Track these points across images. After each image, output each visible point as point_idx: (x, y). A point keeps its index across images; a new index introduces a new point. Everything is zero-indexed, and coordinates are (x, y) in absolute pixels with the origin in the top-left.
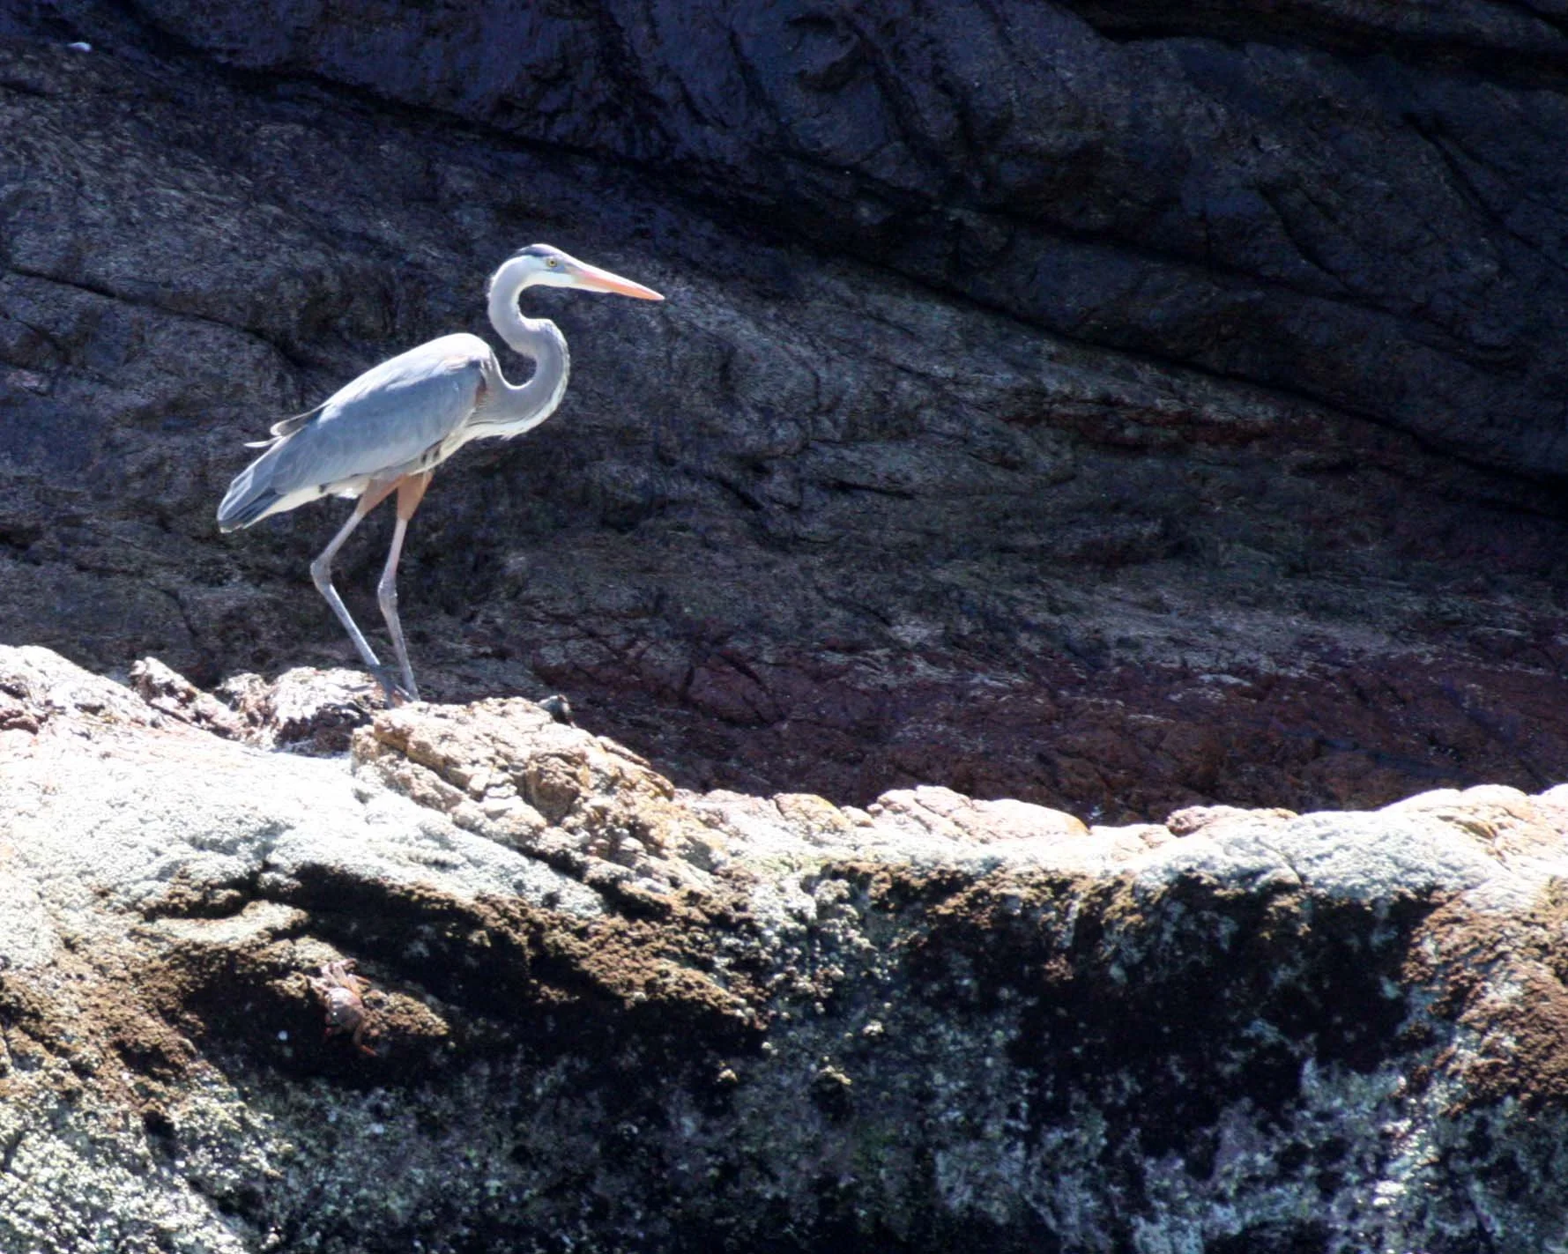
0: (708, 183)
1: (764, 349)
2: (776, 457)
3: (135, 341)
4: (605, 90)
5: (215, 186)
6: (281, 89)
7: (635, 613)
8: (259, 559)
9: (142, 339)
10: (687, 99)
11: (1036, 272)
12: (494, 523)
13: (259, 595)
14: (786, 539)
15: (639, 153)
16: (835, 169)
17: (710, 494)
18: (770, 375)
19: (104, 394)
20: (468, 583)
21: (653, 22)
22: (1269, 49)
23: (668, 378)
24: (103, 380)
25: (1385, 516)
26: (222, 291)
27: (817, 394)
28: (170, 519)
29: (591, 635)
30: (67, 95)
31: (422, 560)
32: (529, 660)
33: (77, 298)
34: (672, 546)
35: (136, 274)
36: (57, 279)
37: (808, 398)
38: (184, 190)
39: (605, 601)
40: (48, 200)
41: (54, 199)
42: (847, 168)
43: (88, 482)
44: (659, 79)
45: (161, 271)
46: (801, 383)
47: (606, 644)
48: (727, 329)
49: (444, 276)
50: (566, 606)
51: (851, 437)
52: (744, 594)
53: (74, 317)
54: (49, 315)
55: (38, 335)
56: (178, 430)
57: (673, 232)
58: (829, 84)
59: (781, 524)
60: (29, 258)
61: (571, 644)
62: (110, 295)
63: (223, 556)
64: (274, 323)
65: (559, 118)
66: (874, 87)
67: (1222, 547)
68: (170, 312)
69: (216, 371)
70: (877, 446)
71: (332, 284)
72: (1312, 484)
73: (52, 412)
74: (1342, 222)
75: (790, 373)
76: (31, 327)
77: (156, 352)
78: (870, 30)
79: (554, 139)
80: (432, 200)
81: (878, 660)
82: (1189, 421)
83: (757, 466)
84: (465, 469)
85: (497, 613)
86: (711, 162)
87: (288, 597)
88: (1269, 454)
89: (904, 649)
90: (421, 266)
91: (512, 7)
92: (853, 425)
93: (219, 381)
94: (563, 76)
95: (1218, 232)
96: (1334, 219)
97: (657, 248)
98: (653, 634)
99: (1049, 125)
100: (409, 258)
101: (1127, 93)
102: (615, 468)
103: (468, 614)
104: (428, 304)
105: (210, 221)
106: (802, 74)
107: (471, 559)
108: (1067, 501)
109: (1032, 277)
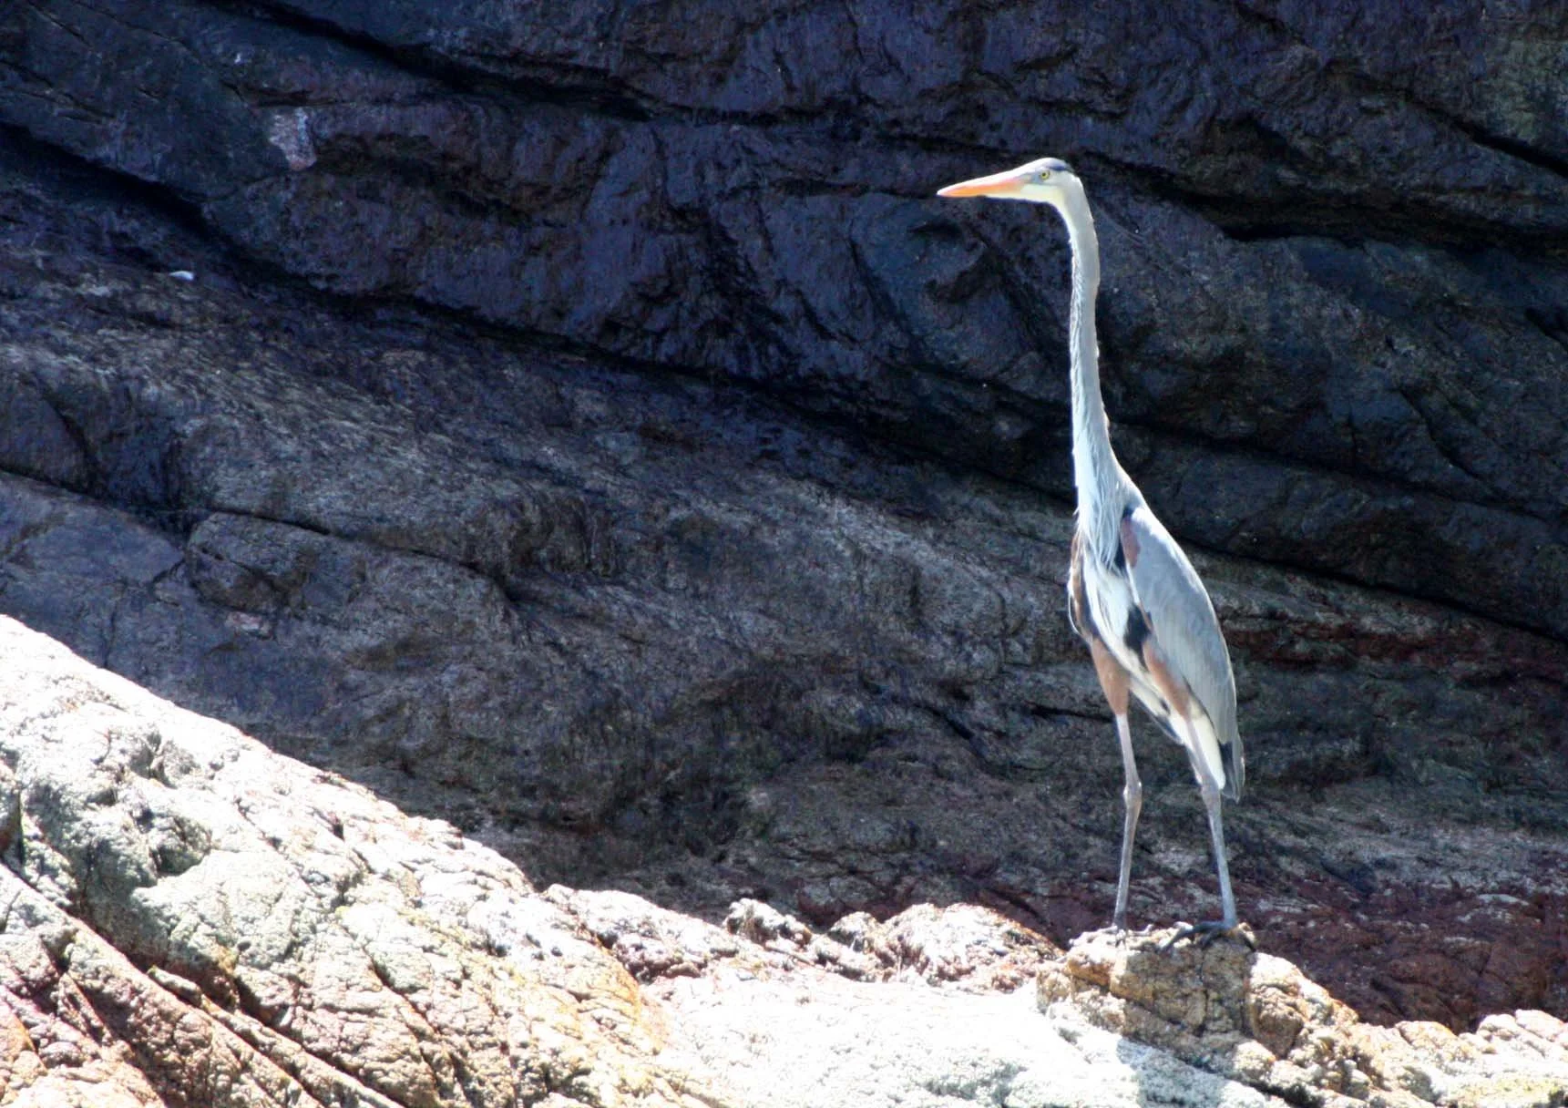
0: (836, 401)
1: (947, 570)
2: (975, 682)
3: (357, 579)
4: (713, 305)
5: (380, 416)
6: (381, 314)
7: (893, 848)
8: (509, 803)
9: (363, 577)
10: (810, 314)
11: (1179, 484)
12: (729, 757)
13: (516, 840)
14: (1003, 767)
15: (755, 372)
16: (973, 382)
17: (924, 722)
18: (957, 598)
19: (330, 634)
20: (709, 822)
21: (767, 236)
22: (1389, 247)
23: (862, 603)
24: (325, 621)
25: (1549, 727)
26: (436, 524)
27: (1004, 616)
28: (414, 763)
29: (853, 871)
30: (197, 326)
31: (662, 799)
32: (793, 899)
33: (292, 535)
34: (905, 777)
35: (349, 509)
36: (266, 517)
37: (995, 621)
38: (354, 420)
39: (859, 836)
40: (237, 436)
41: (243, 434)
42: (984, 381)
43: (324, 728)
44: (778, 292)
45: (372, 505)
46: (989, 604)
47: (870, 880)
48: (905, 550)
49: (628, 504)
50: (822, 842)
51: (1040, 662)
52: (996, 826)
53: (291, 556)
54: (264, 553)
55: (255, 576)
56: (408, 671)
57: (804, 453)
58: (958, 294)
59: (995, 752)
60: (234, 495)
61: (834, 882)
62: (325, 532)
63: (471, 800)
64: (485, 556)
65: (666, 338)
66: (1002, 297)
67: (1415, 764)
68: (389, 549)
69: (444, 607)
70: (1064, 668)
71: (533, 515)
72: (1479, 697)
73: (277, 657)
74: (1482, 424)
75: (976, 595)
76: (245, 567)
77: (380, 589)
78: (997, 237)
79: (663, 359)
80: (568, 426)
81: (1153, 888)
82: (1349, 633)
83: (958, 692)
84: (694, 703)
85: (748, 852)
86: (840, 379)
87: (544, 842)
88: (1432, 666)
89: (1176, 877)
90: (602, 493)
91: (612, 222)
92: (1040, 647)
93: (447, 618)
94: (669, 293)
95: (1365, 438)
96: (1474, 422)
97: (788, 470)
98: (919, 869)
99: (1192, 330)
100: (588, 485)
101: (1264, 295)
102: (829, 698)
103: (716, 853)
104: (617, 532)
105: (394, 453)
106: (933, 283)
107: (710, 796)
108: (1255, 720)
109: (1178, 487)
